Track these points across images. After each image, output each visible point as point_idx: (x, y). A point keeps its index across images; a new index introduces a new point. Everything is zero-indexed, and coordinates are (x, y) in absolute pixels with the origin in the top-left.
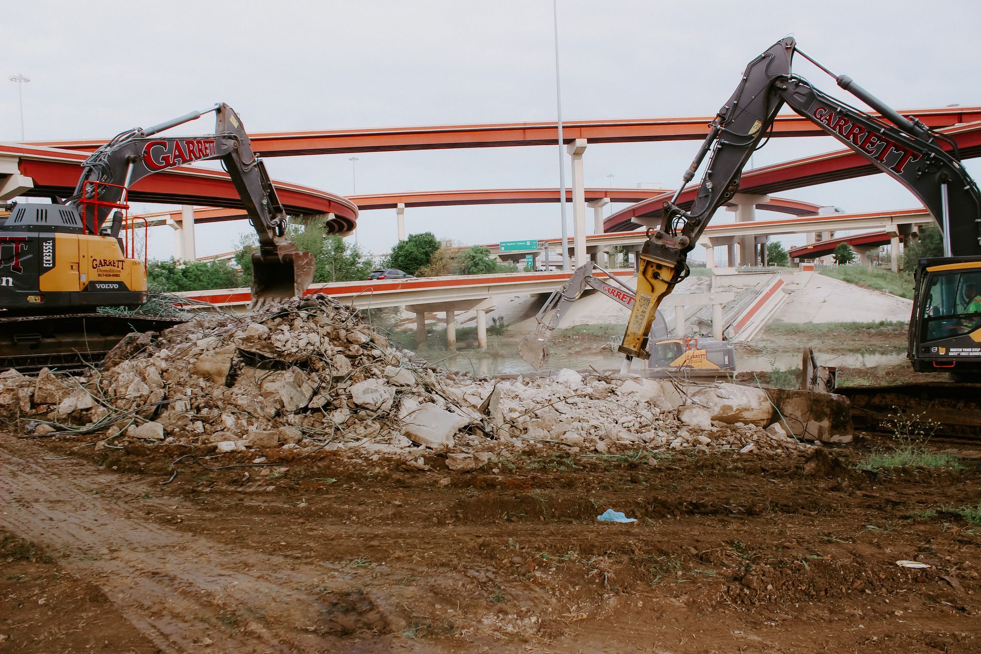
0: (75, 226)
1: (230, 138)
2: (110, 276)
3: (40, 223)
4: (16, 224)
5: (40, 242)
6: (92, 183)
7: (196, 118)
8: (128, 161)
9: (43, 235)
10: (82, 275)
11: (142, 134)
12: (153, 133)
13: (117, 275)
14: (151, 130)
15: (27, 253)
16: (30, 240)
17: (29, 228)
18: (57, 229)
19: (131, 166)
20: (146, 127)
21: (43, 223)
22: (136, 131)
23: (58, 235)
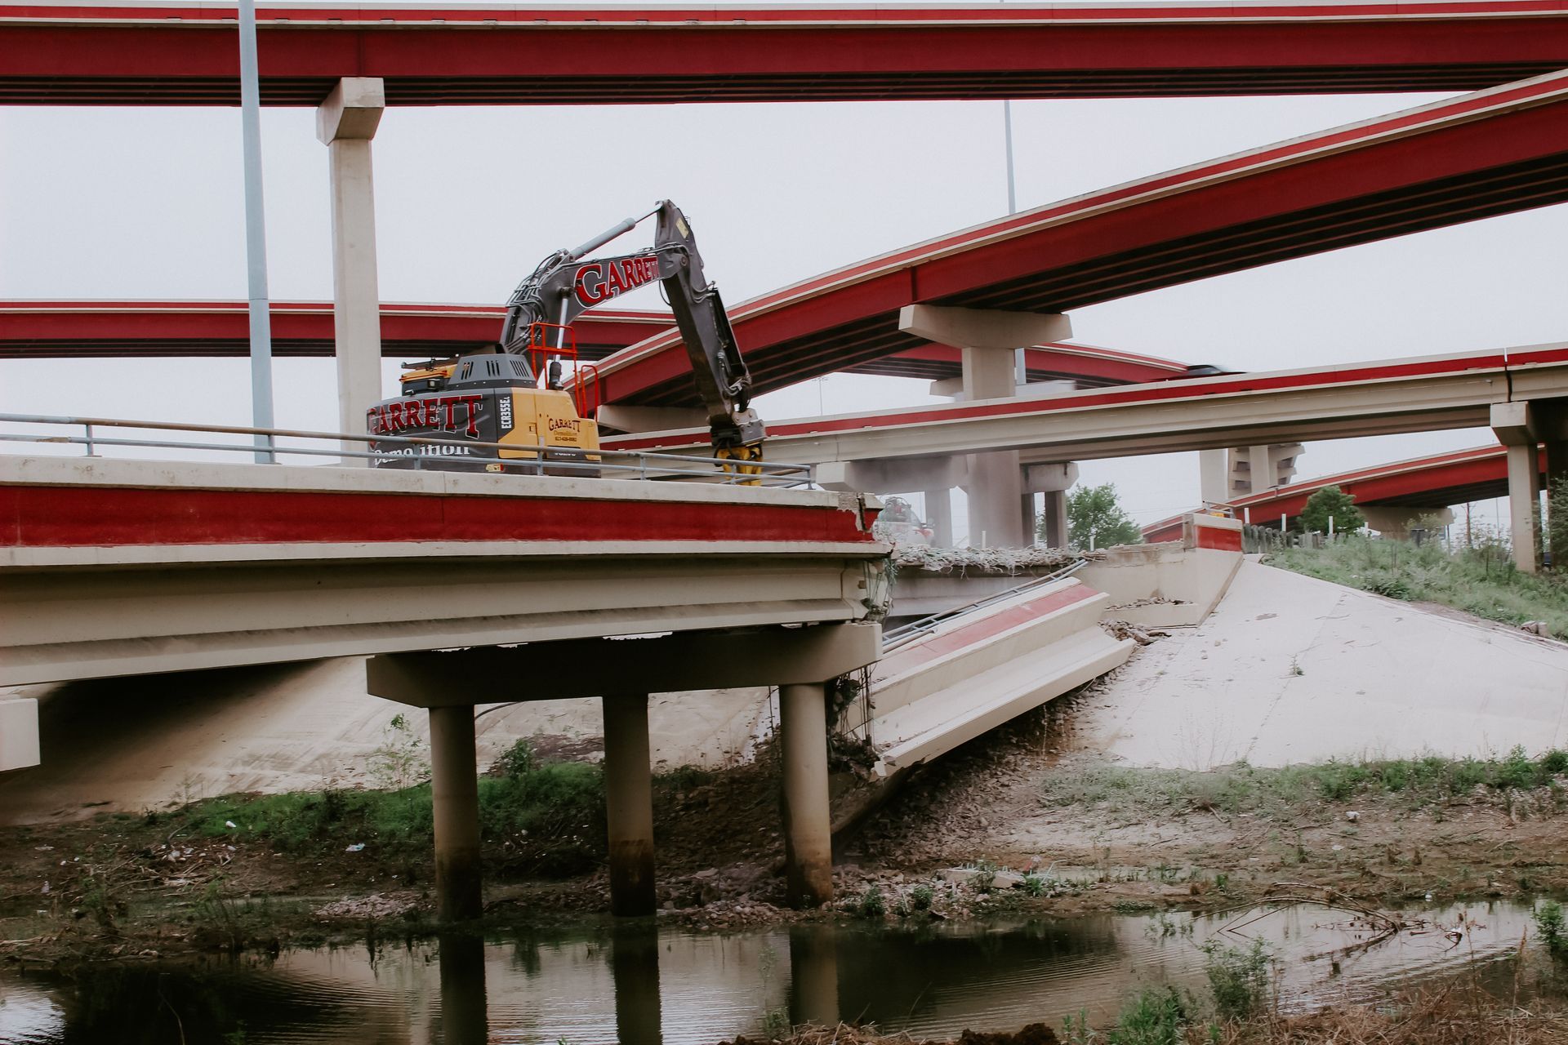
0: (527, 378)
1: (676, 251)
2: (567, 440)
3: (492, 378)
4: (464, 381)
5: (496, 399)
6: (523, 329)
7: (630, 228)
8: (560, 295)
9: (499, 391)
10: (540, 438)
11: (571, 258)
12: (582, 255)
13: (573, 440)
14: (579, 252)
15: (481, 414)
16: (486, 399)
17: (480, 385)
18: (512, 383)
19: (565, 302)
20: (572, 249)
21: (497, 377)
22: (562, 255)
23: (515, 390)
